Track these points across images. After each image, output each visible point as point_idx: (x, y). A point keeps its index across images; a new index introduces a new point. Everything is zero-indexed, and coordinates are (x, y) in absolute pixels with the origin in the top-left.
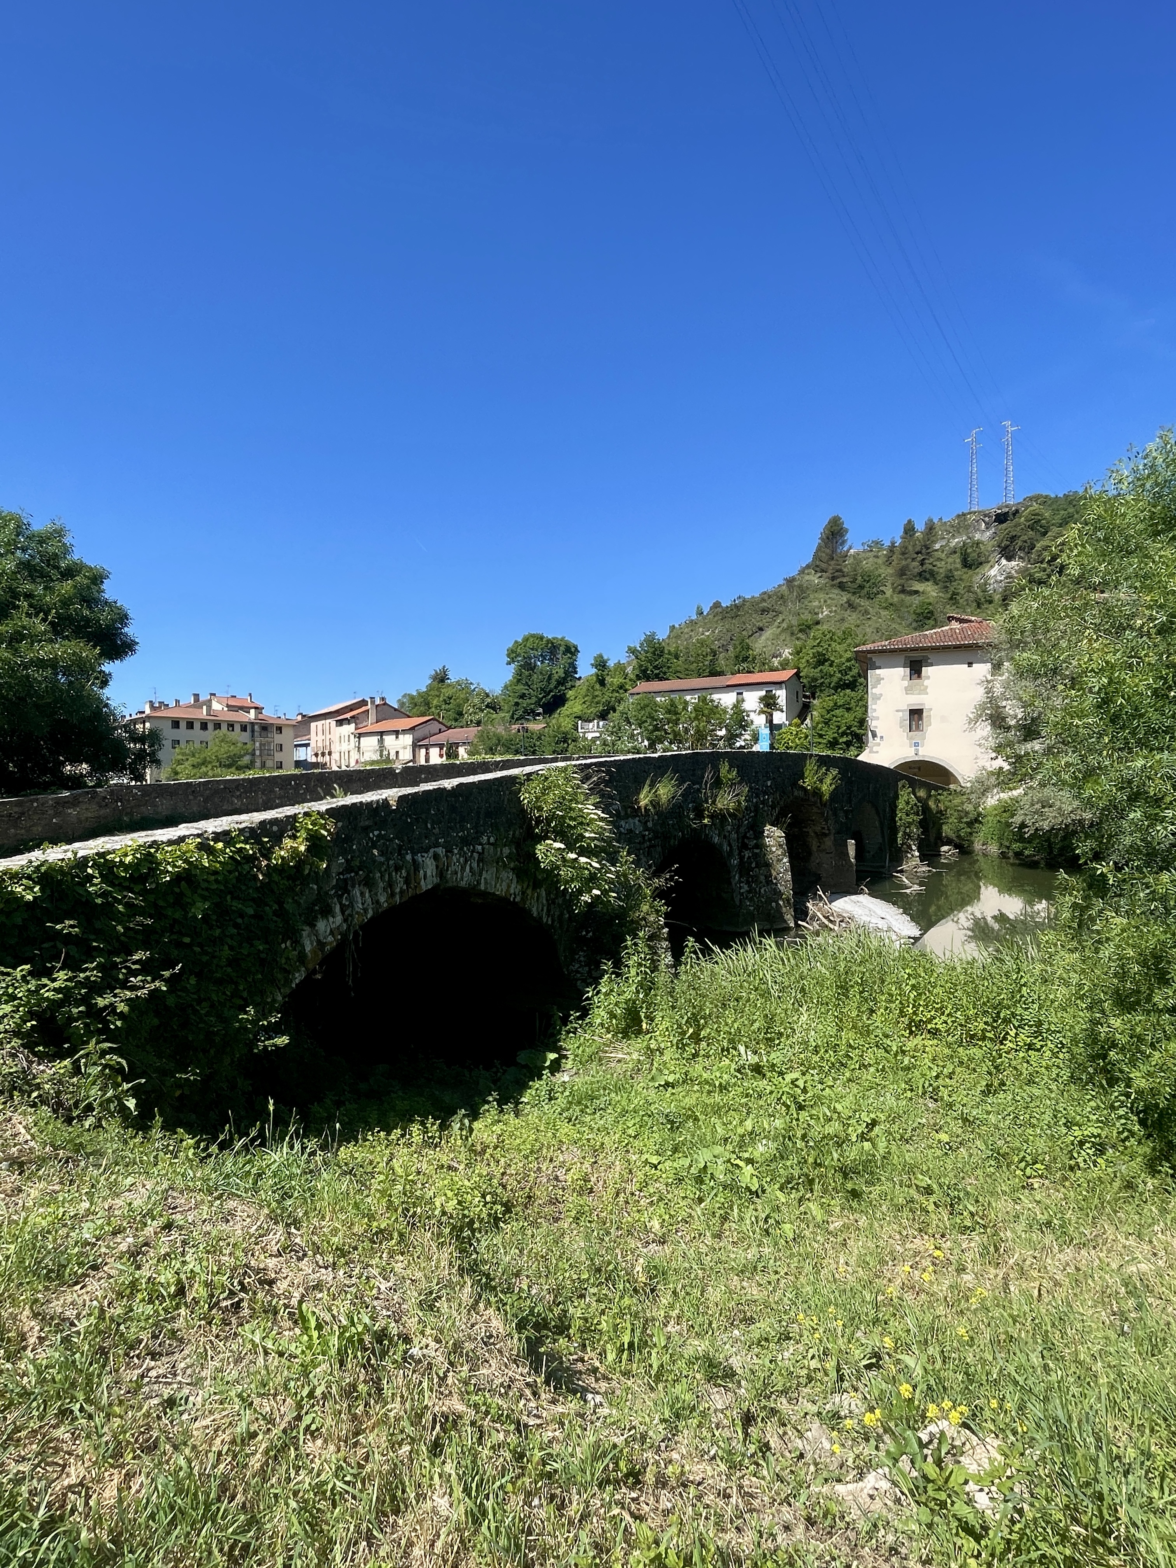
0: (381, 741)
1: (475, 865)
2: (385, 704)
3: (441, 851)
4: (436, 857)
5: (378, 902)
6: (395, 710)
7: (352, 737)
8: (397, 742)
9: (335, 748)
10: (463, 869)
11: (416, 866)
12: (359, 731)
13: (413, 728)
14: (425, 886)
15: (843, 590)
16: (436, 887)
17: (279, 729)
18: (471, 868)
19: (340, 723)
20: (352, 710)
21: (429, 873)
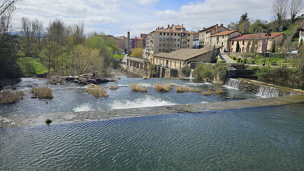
0: (218, 39)
2: (222, 26)
6: (225, 28)
7: (209, 38)
8: (223, 39)
9: (205, 41)
12: (212, 35)
13: (228, 35)
17: (189, 35)
20: (211, 29)
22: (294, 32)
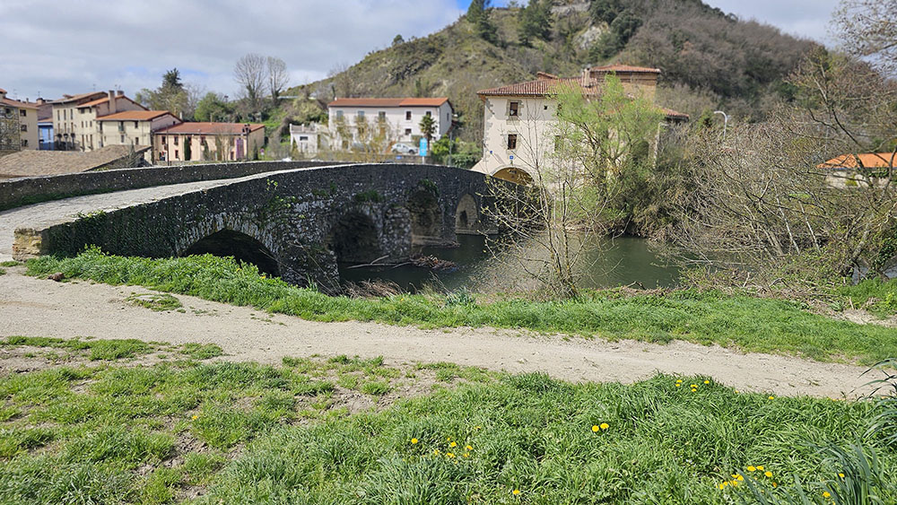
0: (122, 128)
1: (239, 221)
2: (124, 97)
4: (223, 216)
5: (201, 234)
6: (133, 103)
7: (94, 123)
8: (136, 130)
9: (78, 131)
10: (234, 222)
11: (215, 220)
12: (101, 119)
13: (150, 120)
14: (219, 229)
15: (486, 39)
16: (223, 230)
17: (24, 112)
18: (237, 223)
19: (82, 110)
20: (92, 100)
21: (220, 224)
22: (282, 125)
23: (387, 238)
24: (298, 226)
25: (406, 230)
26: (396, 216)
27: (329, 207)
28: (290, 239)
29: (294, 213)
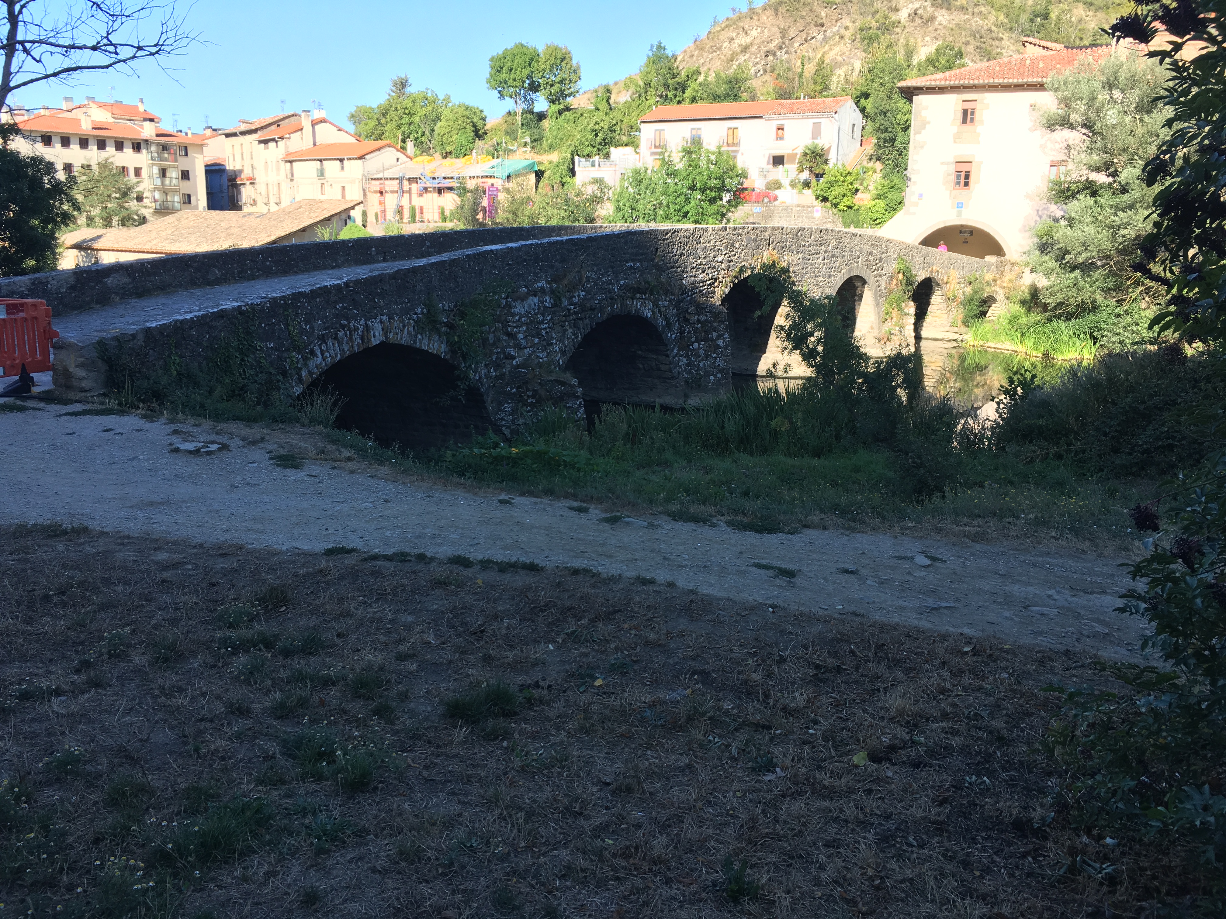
0: (322, 172)
1: (411, 329)
3: (384, 317)
4: (381, 322)
5: (343, 350)
7: (282, 164)
8: (342, 174)
10: (402, 331)
11: (367, 328)
12: (291, 157)
13: (363, 157)
14: (375, 342)
16: (382, 343)
17: (184, 150)
18: (409, 332)
19: (266, 144)
20: (278, 126)
21: (377, 334)
23: (687, 356)
24: (521, 336)
25: (720, 343)
26: (703, 318)
27: (575, 304)
28: (507, 358)
29: (513, 315)
